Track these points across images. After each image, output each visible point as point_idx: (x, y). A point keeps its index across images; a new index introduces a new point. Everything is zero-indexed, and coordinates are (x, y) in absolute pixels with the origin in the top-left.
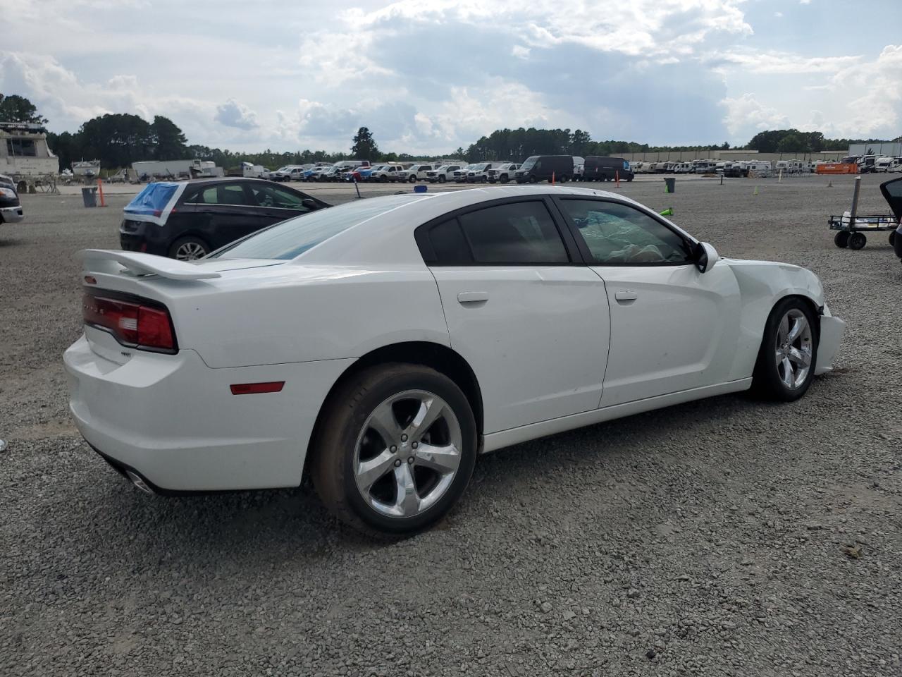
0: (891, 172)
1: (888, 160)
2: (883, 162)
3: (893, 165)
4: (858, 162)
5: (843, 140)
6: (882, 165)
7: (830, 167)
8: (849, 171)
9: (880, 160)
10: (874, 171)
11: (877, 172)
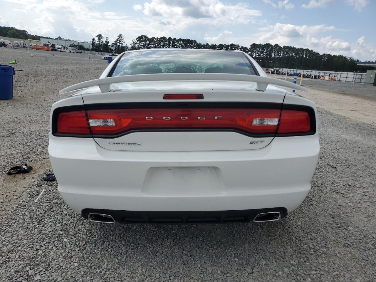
0: (62, 52)
1: (60, 47)
2: (59, 47)
3: (63, 49)
4: (49, 46)
5: (36, 36)
6: (58, 48)
7: (39, 47)
8: (47, 49)
9: (57, 46)
10: (56, 50)
11: (57, 51)
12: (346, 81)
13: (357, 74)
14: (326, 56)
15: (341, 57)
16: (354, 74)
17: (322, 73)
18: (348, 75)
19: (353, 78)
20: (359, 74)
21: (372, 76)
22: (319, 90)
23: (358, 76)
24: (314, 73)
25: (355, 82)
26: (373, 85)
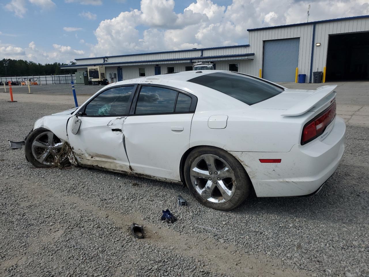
12: (46, 84)
13: (54, 77)
14: (7, 62)
15: (21, 61)
16: (52, 77)
17: (20, 79)
18: (47, 78)
19: (53, 80)
20: (57, 77)
21: (81, 77)
22: (53, 94)
23: (56, 79)
24: (14, 79)
25: (55, 84)
26: (84, 84)
